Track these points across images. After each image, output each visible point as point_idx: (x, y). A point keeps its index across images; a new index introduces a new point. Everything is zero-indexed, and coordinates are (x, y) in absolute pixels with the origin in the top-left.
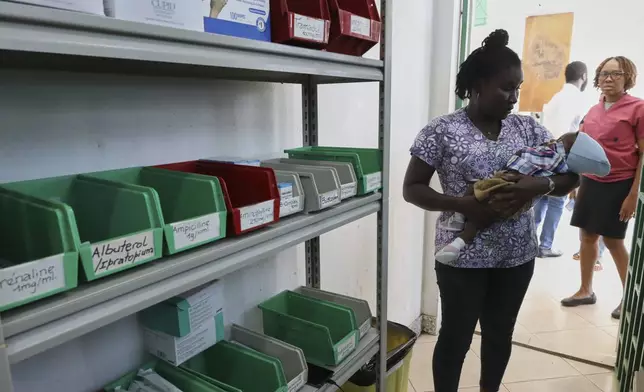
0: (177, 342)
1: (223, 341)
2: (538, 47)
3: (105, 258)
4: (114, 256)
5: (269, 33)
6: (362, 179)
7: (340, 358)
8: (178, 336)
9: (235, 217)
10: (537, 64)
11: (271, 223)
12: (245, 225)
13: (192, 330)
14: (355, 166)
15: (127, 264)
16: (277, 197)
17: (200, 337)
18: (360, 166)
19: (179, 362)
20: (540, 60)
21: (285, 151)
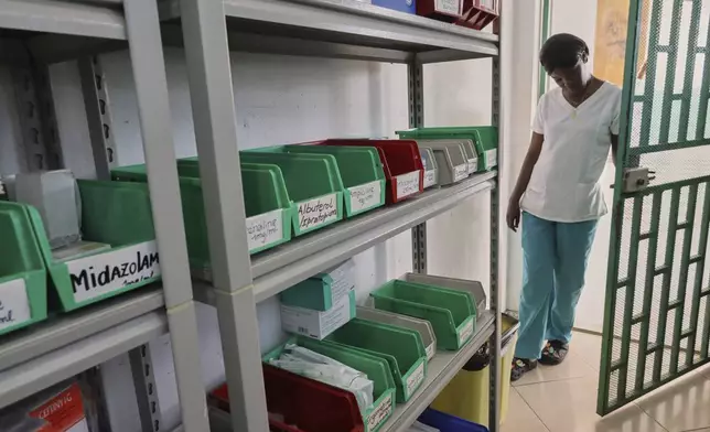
0: (322, 316)
1: (355, 319)
2: (611, 25)
3: (306, 216)
4: (312, 215)
5: (414, 7)
6: (482, 154)
7: (461, 341)
8: (323, 309)
9: (393, 184)
10: (609, 44)
11: (415, 194)
12: (401, 193)
13: (334, 304)
14: (475, 142)
15: (320, 223)
16: (420, 167)
17: (338, 313)
18: (480, 142)
19: (322, 337)
20: (614, 40)
21: (396, 133)
